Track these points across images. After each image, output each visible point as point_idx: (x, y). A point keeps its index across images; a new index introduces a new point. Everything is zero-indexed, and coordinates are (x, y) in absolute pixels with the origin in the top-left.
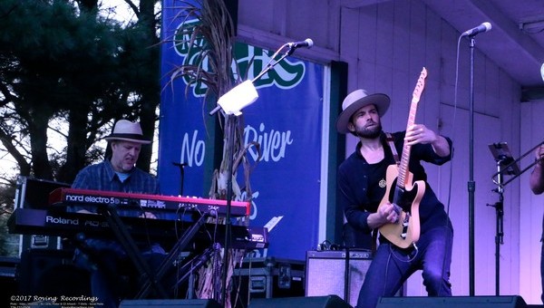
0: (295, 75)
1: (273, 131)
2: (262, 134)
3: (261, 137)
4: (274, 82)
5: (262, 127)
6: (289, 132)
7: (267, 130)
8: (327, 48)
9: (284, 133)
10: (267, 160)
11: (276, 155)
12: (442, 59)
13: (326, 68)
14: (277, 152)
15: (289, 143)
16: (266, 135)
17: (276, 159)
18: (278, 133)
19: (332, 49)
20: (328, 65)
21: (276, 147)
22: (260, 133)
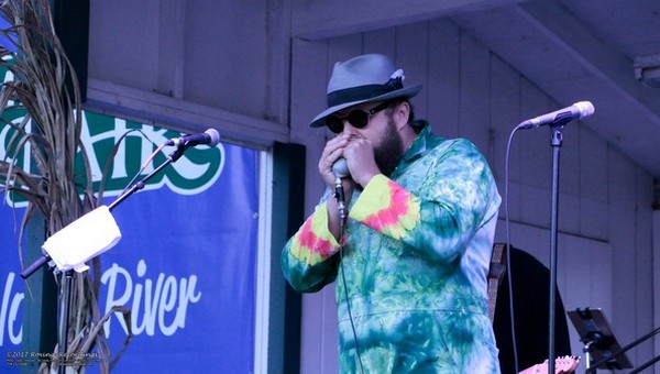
0: (206, 167)
1: (162, 276)
2: (142, 281)
3: (139, 287)
4: (165, 180)
5: (142, 268)
6: (193, 279)
7: (152, 274)
8: (266, 118)
9: (183, 281)
10: (151, 332)
11: (168, 322)
12: (491, 131)
13: (264, 155)
14: (170, 317)
15: (195, 300)
16: (149, 283)
17: (168, 331)
18: (172, 279)
19: (275, 119)
20: (268, 150)
21: (170, 308)
22: (136, 280)
